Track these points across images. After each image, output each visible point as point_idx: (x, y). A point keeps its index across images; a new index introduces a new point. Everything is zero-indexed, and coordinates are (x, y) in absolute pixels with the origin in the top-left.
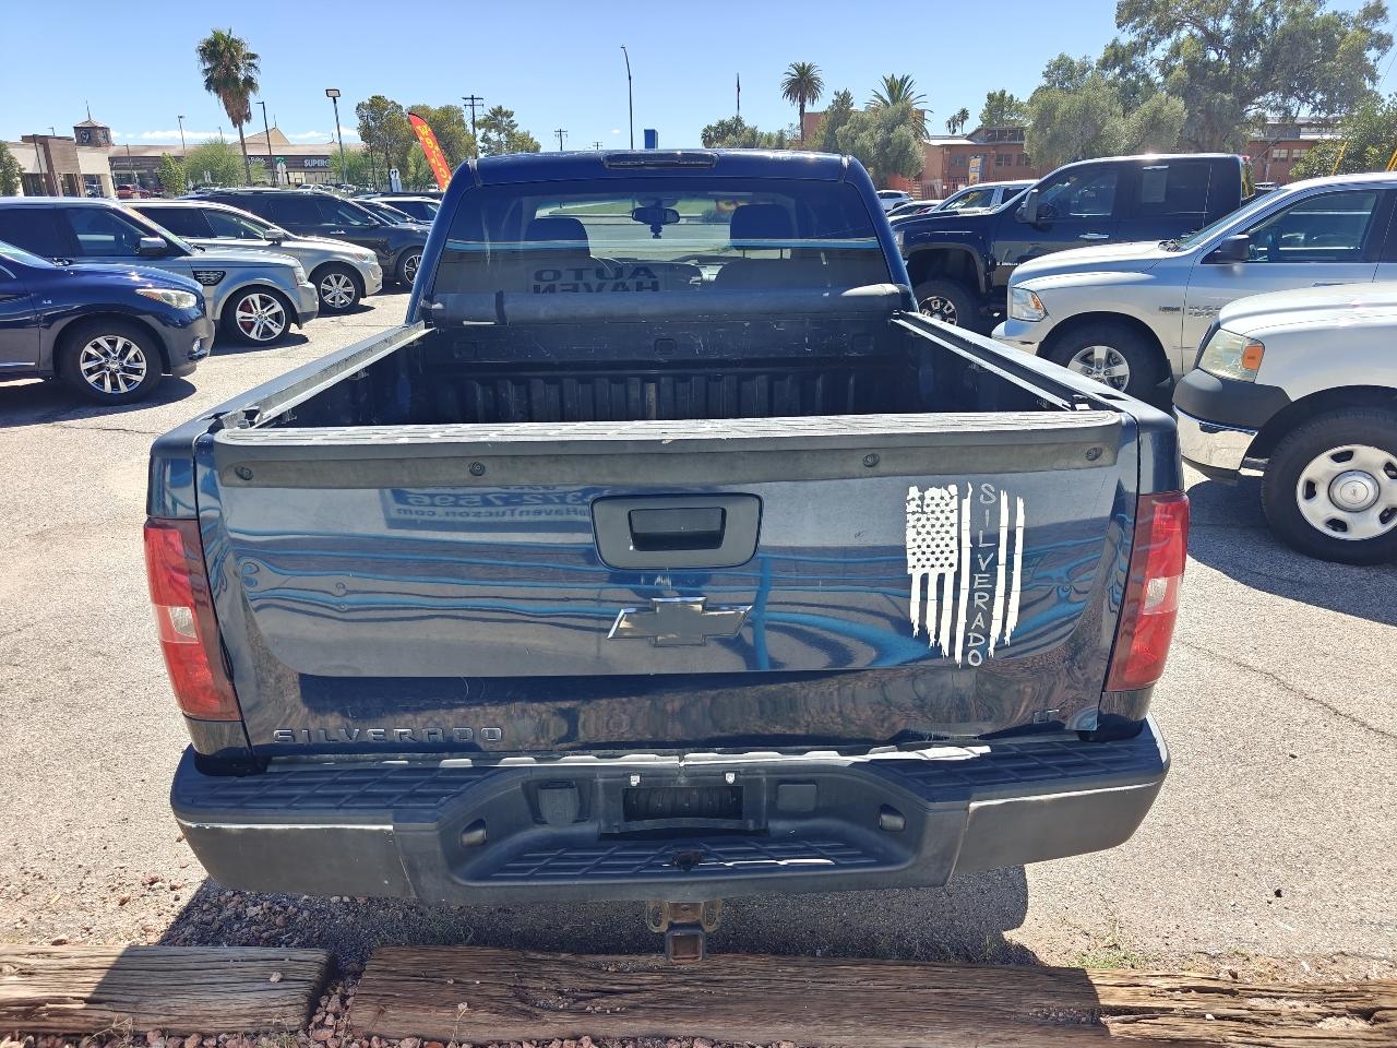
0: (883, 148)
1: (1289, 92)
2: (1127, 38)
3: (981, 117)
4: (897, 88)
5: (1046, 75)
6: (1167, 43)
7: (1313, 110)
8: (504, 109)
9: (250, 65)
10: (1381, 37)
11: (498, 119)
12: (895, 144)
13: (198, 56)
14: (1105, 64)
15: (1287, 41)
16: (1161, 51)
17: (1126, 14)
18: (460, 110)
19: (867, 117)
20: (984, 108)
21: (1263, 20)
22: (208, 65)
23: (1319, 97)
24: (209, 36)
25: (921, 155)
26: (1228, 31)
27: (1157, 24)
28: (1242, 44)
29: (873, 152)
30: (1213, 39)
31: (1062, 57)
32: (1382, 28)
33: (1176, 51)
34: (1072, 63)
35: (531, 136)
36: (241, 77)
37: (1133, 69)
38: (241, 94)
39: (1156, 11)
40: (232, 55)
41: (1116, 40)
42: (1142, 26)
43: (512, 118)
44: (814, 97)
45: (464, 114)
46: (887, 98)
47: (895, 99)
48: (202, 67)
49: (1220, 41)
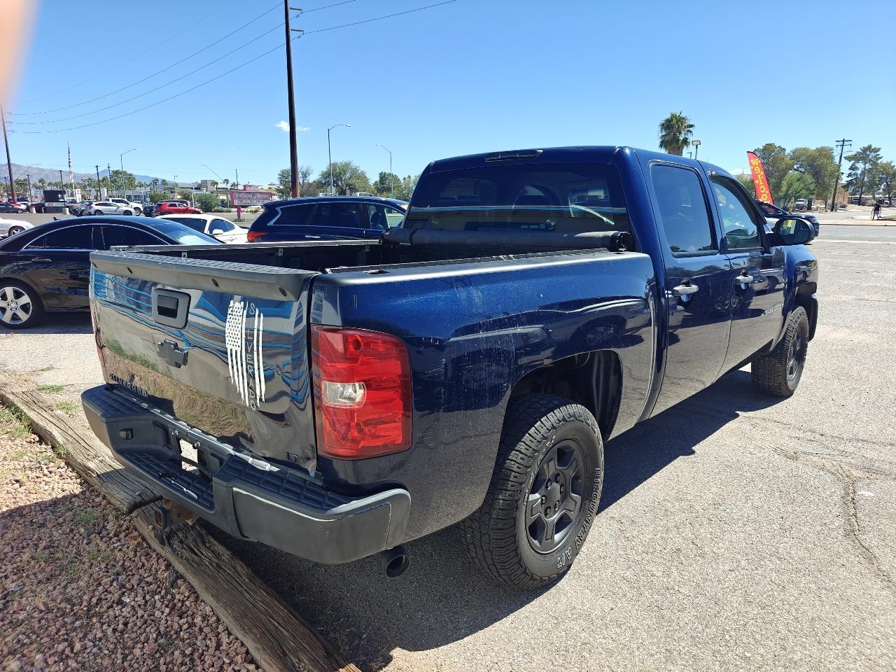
8: (873, 147)
9: (688, 131)
11: (867, 154)
13: (659, 129)
18: (832, 149)
22: (664, 133)
24: (668, 116)
35: (892, 164)
36: (681, 138)
38: (679, 148)
40: (679, 127)
43: (878, 153)
45: (834, 151)
48: (660, 135)
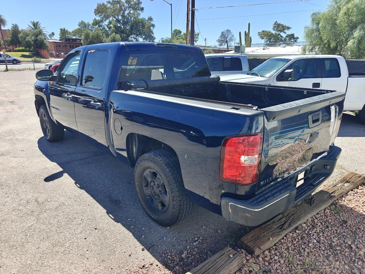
0: (35, 41)
1: (137, 35)
2: (98, 18)
3: (59, 35)
4: (35, 25)
5: (79, 25)
6: (108, 21)
7: (143, 40)
10: (153, 25)
12: (39, 41)
14: (94, 24)
15: (135, 23)
16: (106, 22)
17: (97, 12)
19: (28, 32)
20: (60, 32)
21: (128, 18)
23: (144, 36)
25: (48, 44)
26: (121, 19)
27: (105, 16)
28: (125, 23)
29: (32, 43)
30: (118, 21)
31: (82, 21)
32: (152, 22)
33: (110, 23)
34: (85, 23)
37: (101, 26)
39: (104, 12)
41: (95, 18)
42: (101, 16)
44: (4, 25)
46: (33, 27)
47: (36, 28)
49: (120, 21)
